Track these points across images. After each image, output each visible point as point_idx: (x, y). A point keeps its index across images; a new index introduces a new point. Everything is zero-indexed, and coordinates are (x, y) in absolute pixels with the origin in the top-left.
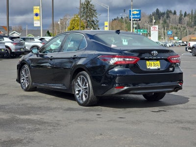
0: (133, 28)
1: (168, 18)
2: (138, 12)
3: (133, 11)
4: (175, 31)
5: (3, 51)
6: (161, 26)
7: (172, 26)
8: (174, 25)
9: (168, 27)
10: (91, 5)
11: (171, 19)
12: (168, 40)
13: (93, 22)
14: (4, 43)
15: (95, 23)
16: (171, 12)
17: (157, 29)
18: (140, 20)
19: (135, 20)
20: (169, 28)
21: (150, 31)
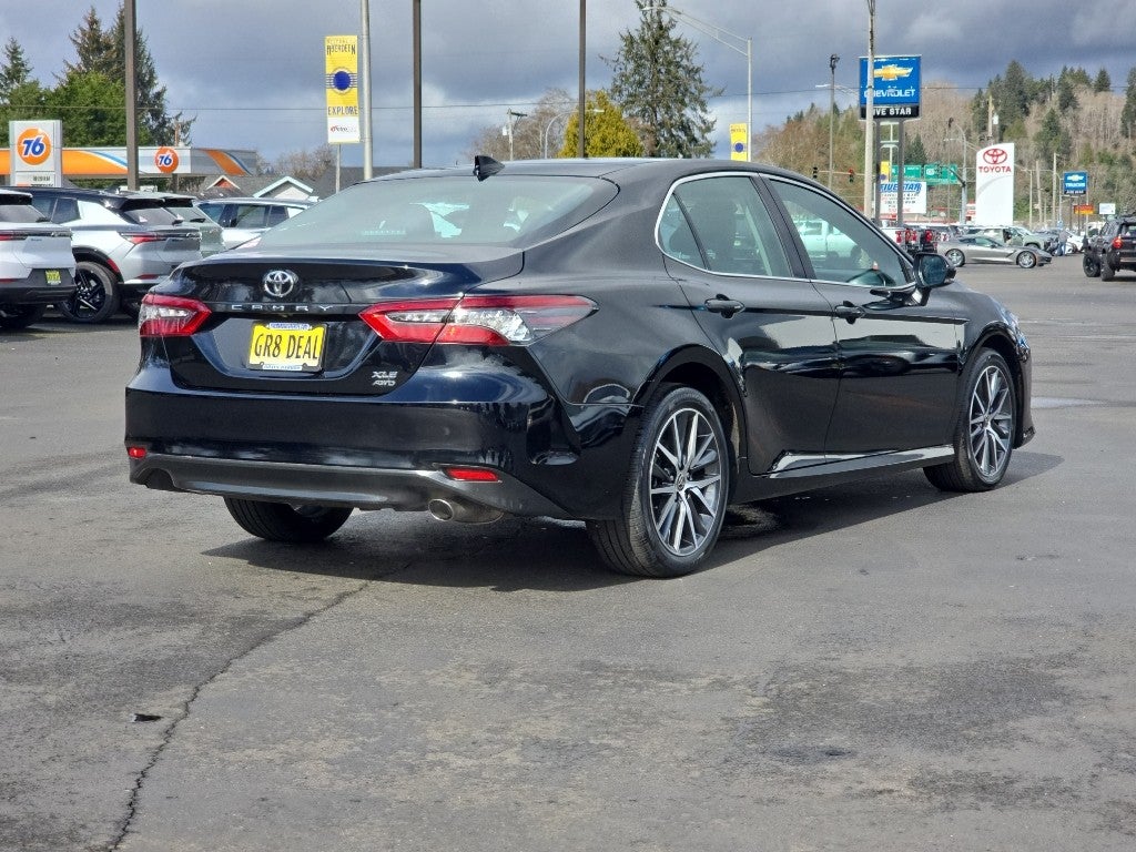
0: (880, 155)
1: (1070, 110)
2: (905, 72)
3: (878, 65)
4: (1101, 171)
5: (54, 280)
6: (1031, 151)
7: (1088, 146)
8: (1099, 146)
9: (1067, 151)
10: (676, 44)
11: (1083, 115)
12: (1069, 221)
13: (685, 128)
14: (66, 235)
15: (697, 134)
16: (1082, 78)
17: (1011, 162)
18: (915, 113)
19: (888, 116)
20: (1075, 160)
21: (972, 175)
